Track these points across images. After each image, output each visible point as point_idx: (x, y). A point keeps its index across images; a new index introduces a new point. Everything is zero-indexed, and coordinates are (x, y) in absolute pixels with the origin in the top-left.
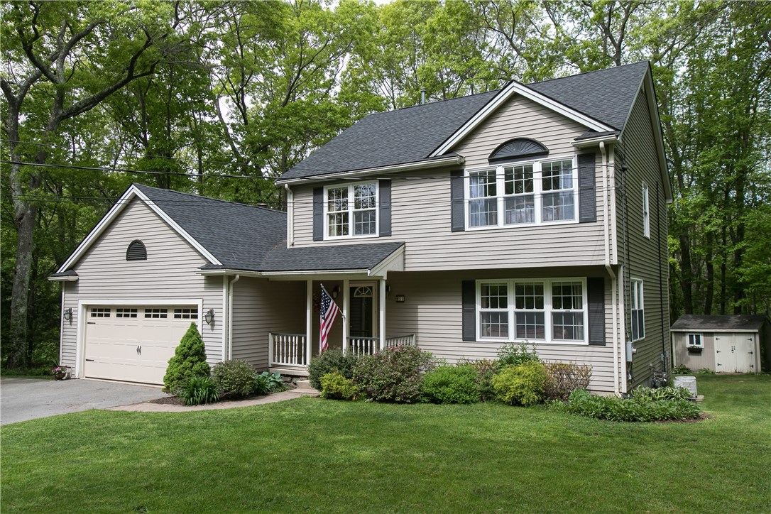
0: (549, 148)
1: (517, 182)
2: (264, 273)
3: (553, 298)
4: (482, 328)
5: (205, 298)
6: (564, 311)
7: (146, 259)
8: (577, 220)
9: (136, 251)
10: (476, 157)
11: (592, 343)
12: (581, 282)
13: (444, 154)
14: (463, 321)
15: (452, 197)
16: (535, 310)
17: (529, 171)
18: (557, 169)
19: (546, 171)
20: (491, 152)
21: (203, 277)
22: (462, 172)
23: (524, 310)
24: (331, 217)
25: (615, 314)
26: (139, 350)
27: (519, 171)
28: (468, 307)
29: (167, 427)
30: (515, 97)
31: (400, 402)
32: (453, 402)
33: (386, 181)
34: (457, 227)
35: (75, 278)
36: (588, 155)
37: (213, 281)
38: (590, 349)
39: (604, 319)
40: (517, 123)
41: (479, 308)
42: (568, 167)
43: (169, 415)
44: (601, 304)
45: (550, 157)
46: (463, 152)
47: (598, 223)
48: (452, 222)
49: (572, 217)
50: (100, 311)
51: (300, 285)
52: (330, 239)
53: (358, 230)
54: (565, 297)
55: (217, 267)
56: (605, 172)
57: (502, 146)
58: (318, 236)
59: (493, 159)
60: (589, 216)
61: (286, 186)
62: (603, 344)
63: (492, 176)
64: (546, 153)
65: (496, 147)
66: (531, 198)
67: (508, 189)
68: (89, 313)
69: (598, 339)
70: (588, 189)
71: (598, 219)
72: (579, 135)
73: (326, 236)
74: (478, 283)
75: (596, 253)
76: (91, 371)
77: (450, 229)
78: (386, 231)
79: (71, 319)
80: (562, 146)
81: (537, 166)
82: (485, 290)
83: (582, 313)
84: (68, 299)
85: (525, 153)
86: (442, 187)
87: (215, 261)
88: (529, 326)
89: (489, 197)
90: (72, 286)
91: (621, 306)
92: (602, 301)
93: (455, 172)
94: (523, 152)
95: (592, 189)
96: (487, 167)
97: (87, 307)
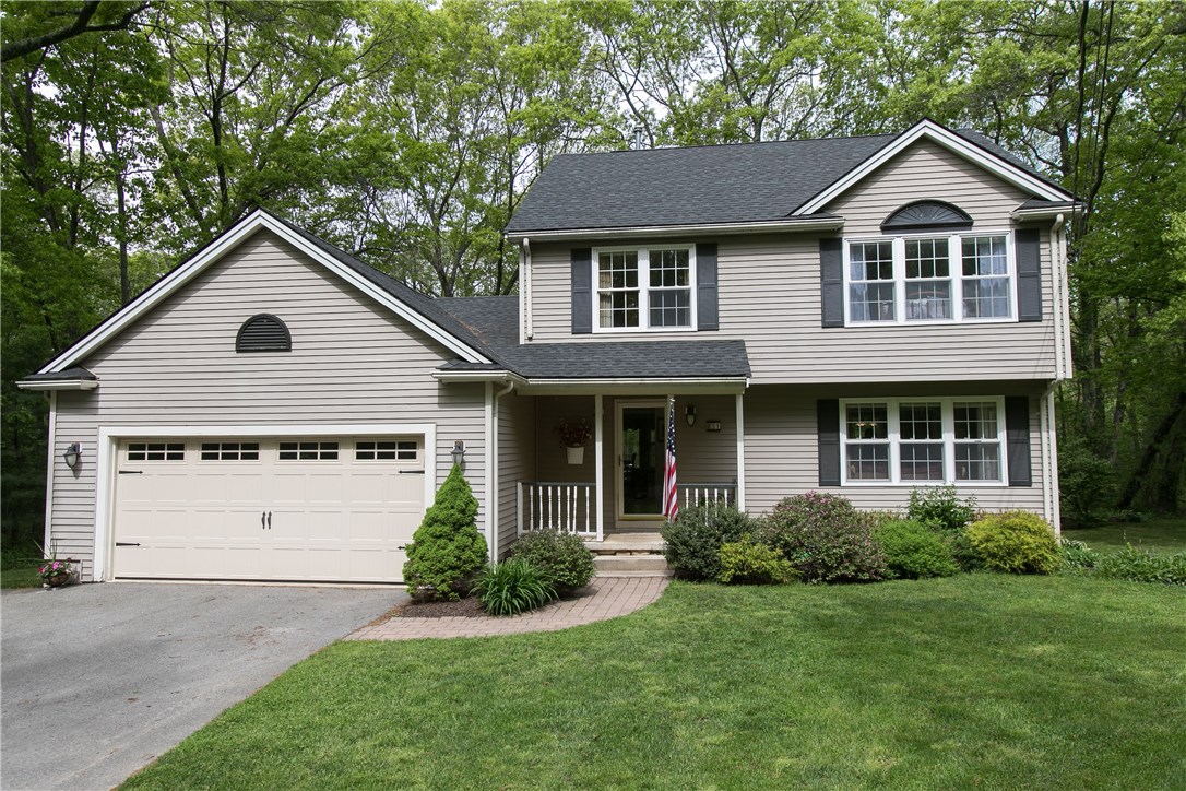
0: (973, 217)
1: (928, 262)
2: (532, 382)
3: (955, 423)
4: (850, 464)
5: (440, 422)
6: (973, 441)
7: (289, 350)
8: (1015, 318)
9: (264, 335)
10: (861, 223)
11: (1013, 483)
12: (995, 403)
13: (815, 213)
14: (820, 458)
15: (822, 277)
16: (928, 441)
17: (943, 248)
18: (983, 245)
19: (968, 248)
20: (886, 216)
21: (436, 385)
22: (838, 245)
23: (913, 441)
24: (603, 297)
25: (1045, 446)
26: (266, 520)
27: (926, 247)
28: (828, 437)
30: (925, 141)
33: (709, 246)
34: (831, 319)
35: (92, 384)
36: (1031, 232)
37: (457, 392)
38: (1007, 492)
39: (1029, 451)
40: (925, 178)
41: (844, 439)
42: (999, 243)
44: (1023, 432)
45: (974, 230)
46: (845, 212)
47: (1044, 323)
48: (823, 314)
49: (1006, 313)
51: (583, 403)
52: (603, 330)
53: (655, 319)
54: (967, 423)
55: (480, 366)
56: (1055, 255)
57: (902, 209)
58: (581, 323)
59: (885, 228)
60: (1031, 312)
61: (526, 242)
62: (1028, 484)
63: (886, 250)
64: (967, 223)
65: (893, 209)
66: (946, 285)
67: (911, 270)
68: (124, 453)
69: (1021, 476)
70: (1030, 276)
71: (1044, 317)
72: (1021, 204)
73: (596, 328)
74: (843, 403)
75: (1041, 363)
76: (129, 565)
77: (820, 324)
78: (709, 320)
79: (76, 468)
80: (994, 215)
81: (955, 242)
82: (852, 414)
83: (998, 445)
84: (62, 428)
85: (939, 221)
86: (807, 263)
88: (921, 462)
89: (879, 280)
90: (80, 400)
91: (1053, 434)
92: (1026, 427)
93: (827, 241)
94: (934, 220)
95: (1037, 276)
96: (878, 237)
97: (119, 441)
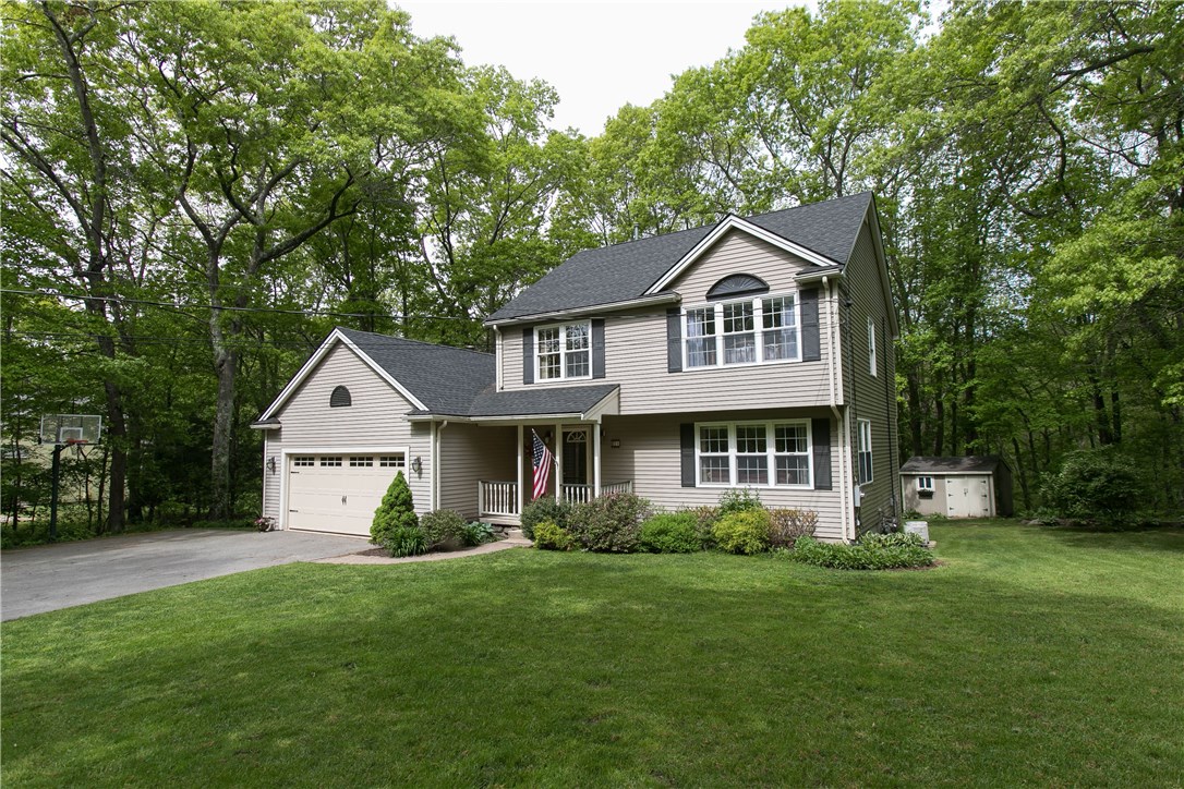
0: (769, 283)
1: (738, 320)
2: (472, 419)
3: (776, 440)
4: (702, 473)
5: (412, 445)
6: (788, 454)
7: (350, 405)
8: (800, 359)
9: (341, 397)
10: (692, 295)
11: (818, 487)
12: (805, 424)
13: (660, 291)
14: (682, 466)
15: (668, 337)
16: (757, 454)
17: (749, 308)
18: (778, 305)
19: (766, 308)
20: (709, 288)
21: (410, 424)
22: (678, 310)
23: (746, 454)
24: (542, 359)
25: (842, 457)
26: (344, 500)
27: (738, 308)
28: (687, 451)
29: (374, 579)
30: (733, 231)
31: (618, 552)
32: (673, 552)
33: (599, 320)
34: (674, 367)
35: (278, 426)
36: (811, 291)
37: (420, 428)
38: (816, 494)
39: (830, 462)
40: (736, 258)
41: (698, 453)
42: (789, 303)
43: (376, 567)
44: (826, 447)
45: (770, 293)
46: (680, 290)
47: (823, 362)
48: (669, 363)
49: (795, 356)
50: (304, 460)
51: (511, 430)
52: (541, 382)
53: (570, 372)
54: (788, 440)
55: (424, 413)
56: (829, 308)
57: (720, 282)
58: (528, 379)
59: (710, 297)
60: (813, 354)
61: (495, 327)
62: (830, 488)
63: (711, 314)
64: (766, 289)
65: (714, 283)
66: (751, 336)
67: (728, 327)
68: (293, 462)
69: (824, 483)
70: (811, 326)
71: (822, 357)
72: (801, 269)
73: (537, 379)
74: (698, 426)
75: (821, 393)
76: (295, 522)
77: (666, 370)
78: (600, 372)
79: (274, 469)
80: (783, 281)
81: (757, 302)
82: (704, 433)
83: (807, 457)
84: (271, 449)
85: (744, 289)
86: (658, 327)
87: (422, 407)
88: (752, 470)
89: (707, 336)
90: (275, 434)
91: (848, 448)
92: (828, 444)
93: (671, 310)
94: (742, 288)
95: (816, 326)
96: (704, 304)
97: (290, 456)
